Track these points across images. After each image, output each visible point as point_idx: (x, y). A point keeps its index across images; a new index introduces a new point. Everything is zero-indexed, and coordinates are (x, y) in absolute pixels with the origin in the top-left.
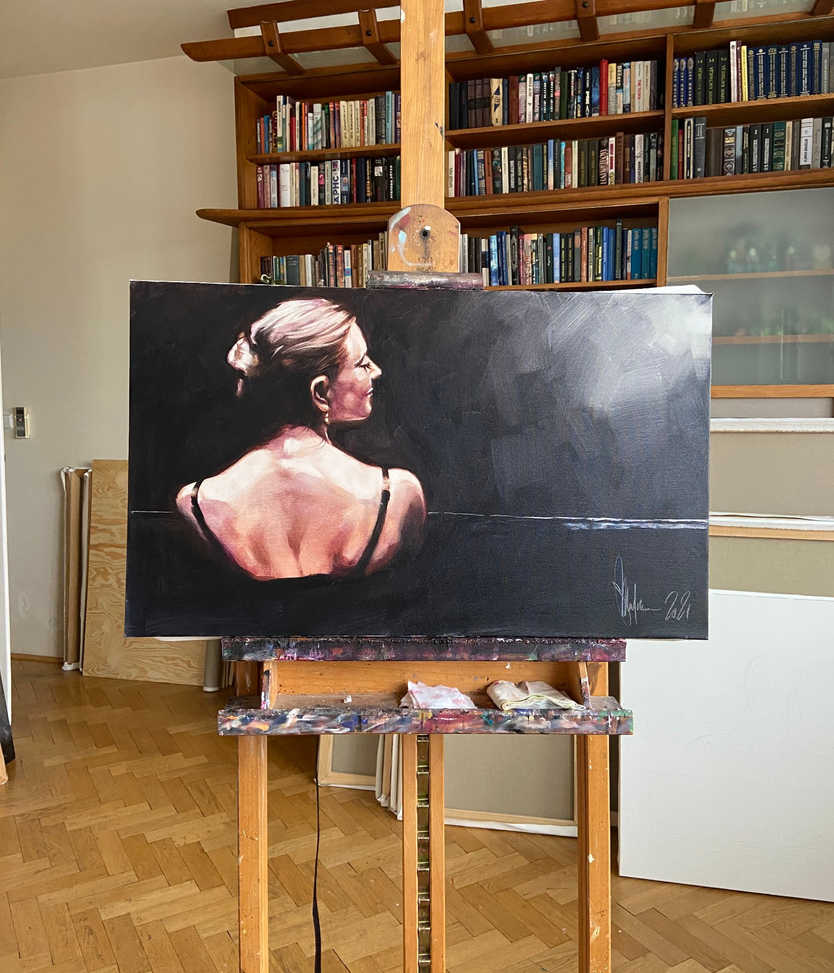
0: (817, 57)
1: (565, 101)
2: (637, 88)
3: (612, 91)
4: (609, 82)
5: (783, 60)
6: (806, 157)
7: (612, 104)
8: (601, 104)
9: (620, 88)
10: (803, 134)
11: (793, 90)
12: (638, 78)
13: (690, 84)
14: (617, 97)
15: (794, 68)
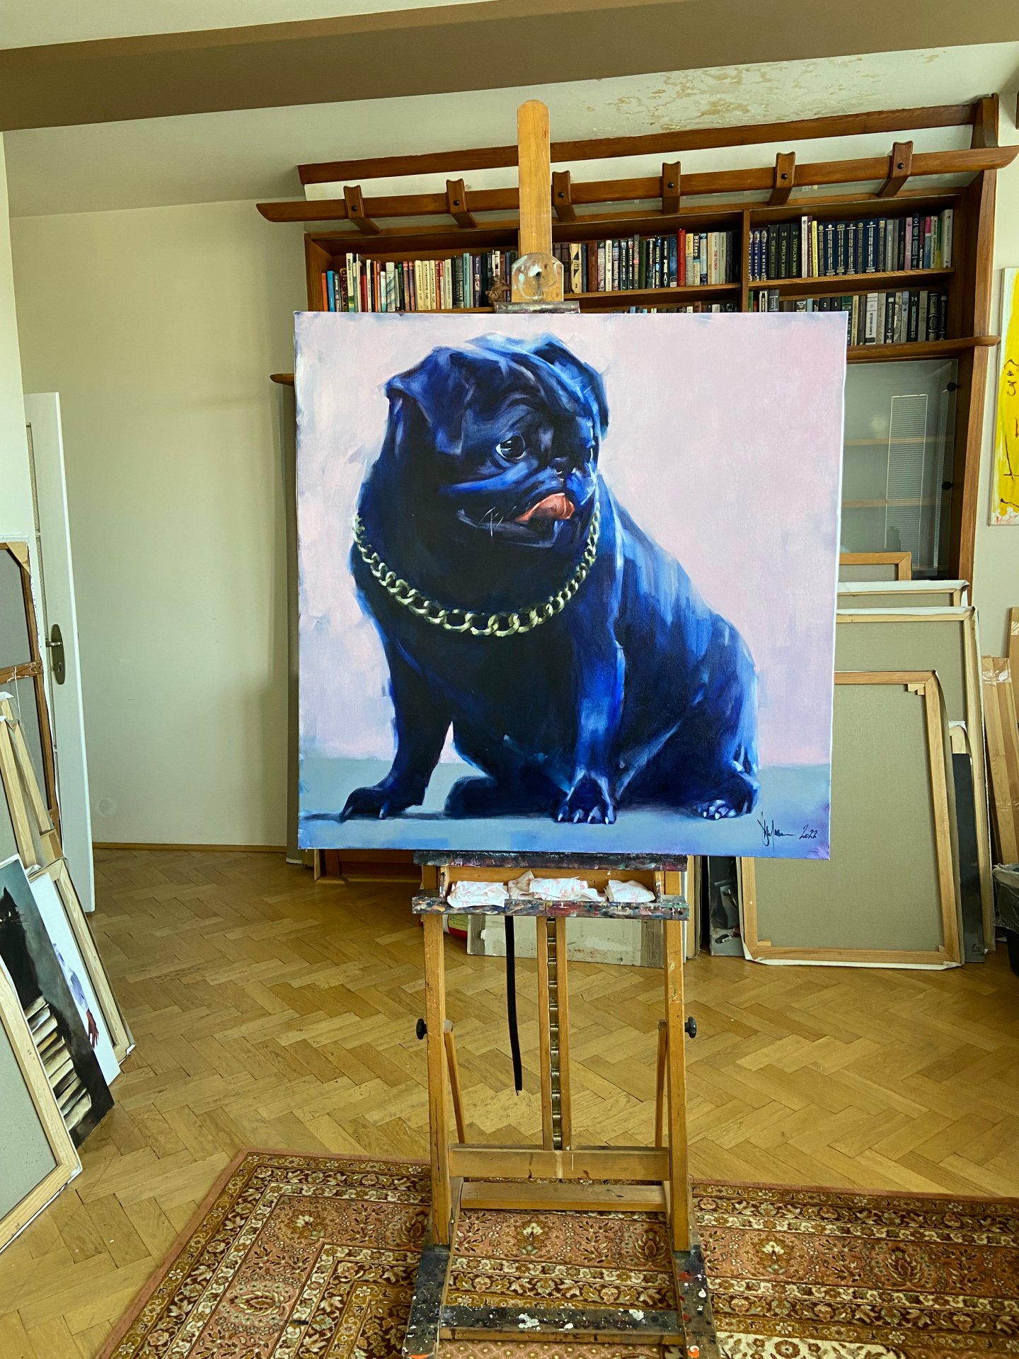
0: (882, 234)
1: (644, 268)
2: (714, 258)
3: (690, 260)
4: (687, 252)
5: (851, 236)
6: (871, 331)
7: (690, 274)
8: (679, 274)
9: (697, 257)
10: (869, 308)
11: (860, 266)
12: (713, 249)
13: (764, 257)
14: (694, 267)
15: (860, 244)
